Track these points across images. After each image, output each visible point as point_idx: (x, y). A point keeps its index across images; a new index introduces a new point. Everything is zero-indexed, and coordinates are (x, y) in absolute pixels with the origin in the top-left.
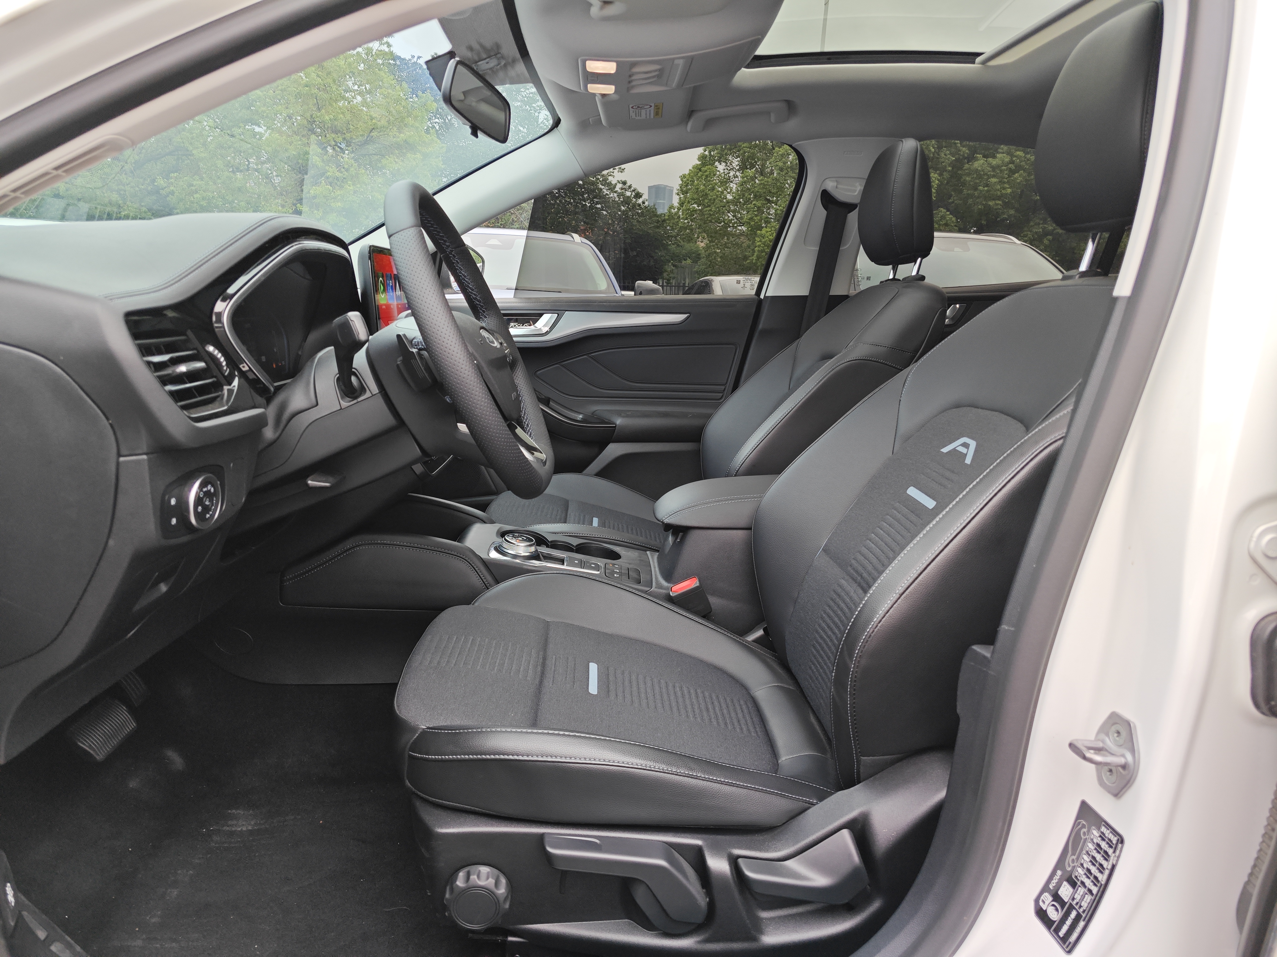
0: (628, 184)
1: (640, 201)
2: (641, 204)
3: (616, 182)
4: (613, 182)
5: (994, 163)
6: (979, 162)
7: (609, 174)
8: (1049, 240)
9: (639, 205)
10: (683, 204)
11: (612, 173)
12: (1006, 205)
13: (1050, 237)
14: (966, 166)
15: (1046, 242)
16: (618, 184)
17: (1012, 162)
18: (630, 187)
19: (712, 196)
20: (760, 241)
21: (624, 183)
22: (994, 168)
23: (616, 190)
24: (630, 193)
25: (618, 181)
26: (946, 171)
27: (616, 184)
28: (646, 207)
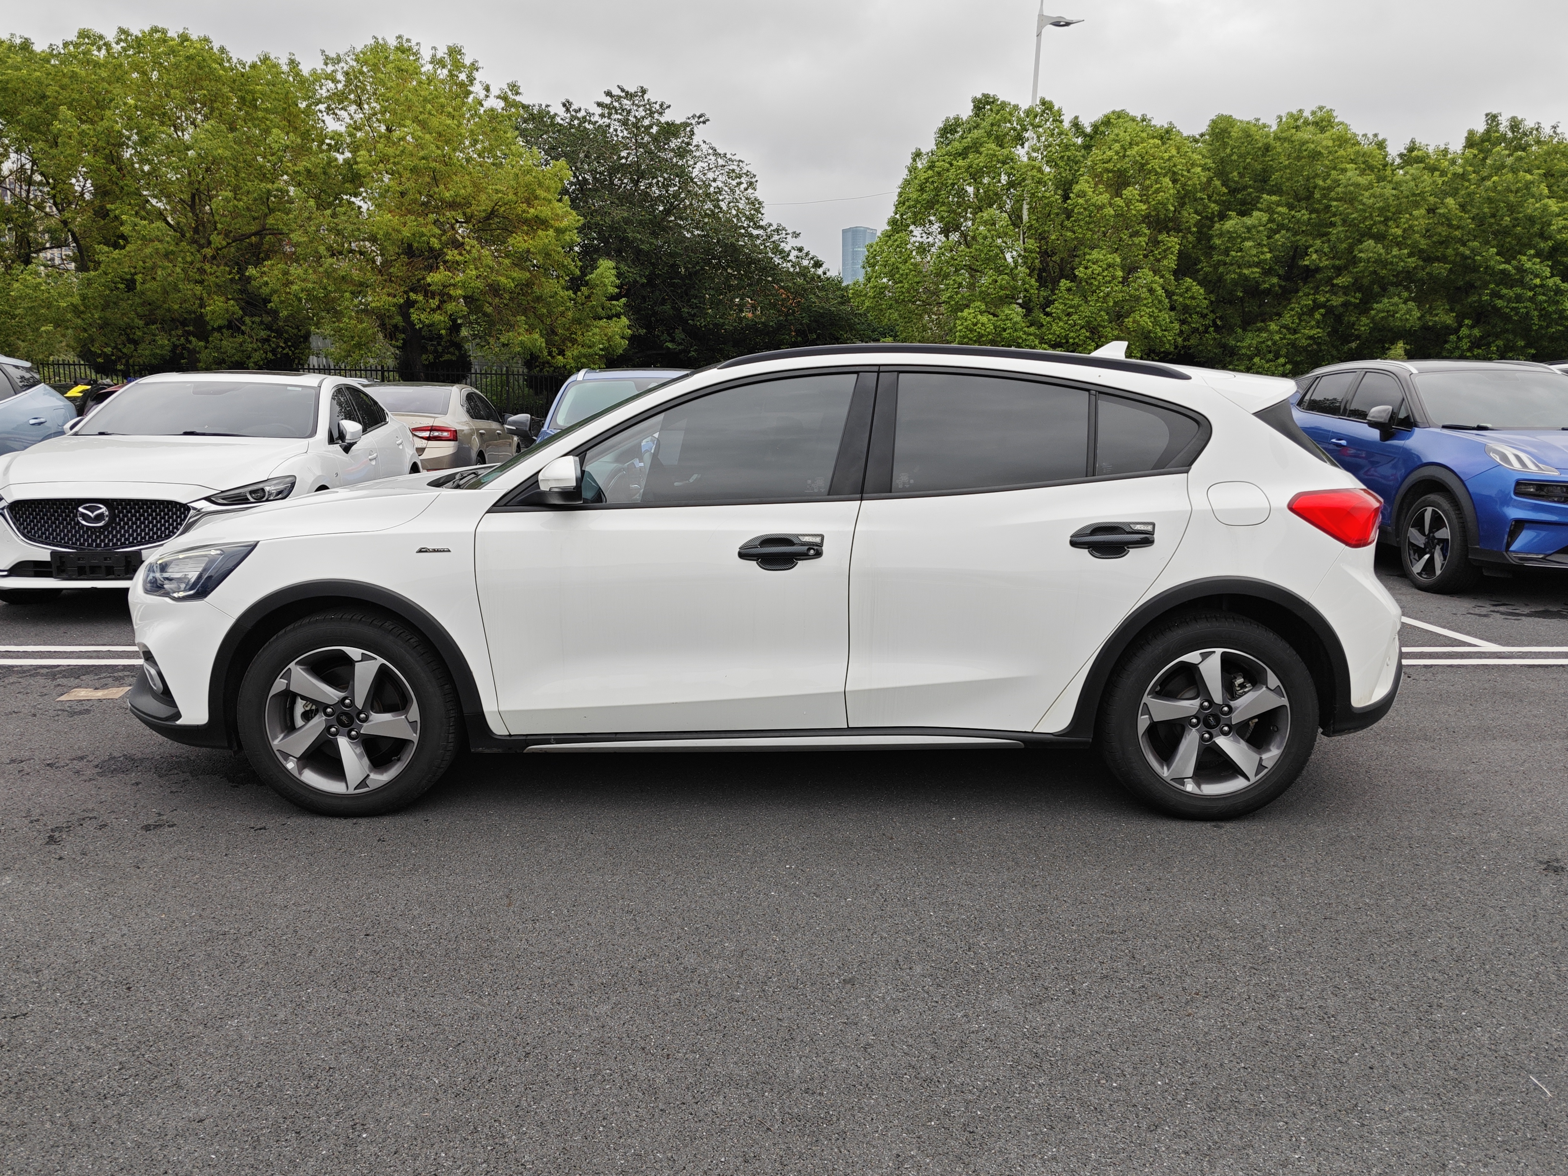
0: (805, 251)
1: (820, 271)
2: (822, 275)
3: (790, 249)
4: (787, 249)
5: (1250, 222)
6: (1231, 222)
7: (781, 240)
8: (1322, 315)
9: (819, 277)
10: (870, 279)
11: (785, 239)
12: (1268, 272)
13: (1322, 311)
14: (1217, 226)
15: (1317, 316)
16: (792, 251)
17: (1271, 220)
18: (807, 254)
20: (962, 324)
21: (800, 250)
22: (1249, 230)
23: (790, 258)
24: (808, 262)
25: (792, 247)
26: (1190, 232)
27: (790, 251)
28: (828, 279)
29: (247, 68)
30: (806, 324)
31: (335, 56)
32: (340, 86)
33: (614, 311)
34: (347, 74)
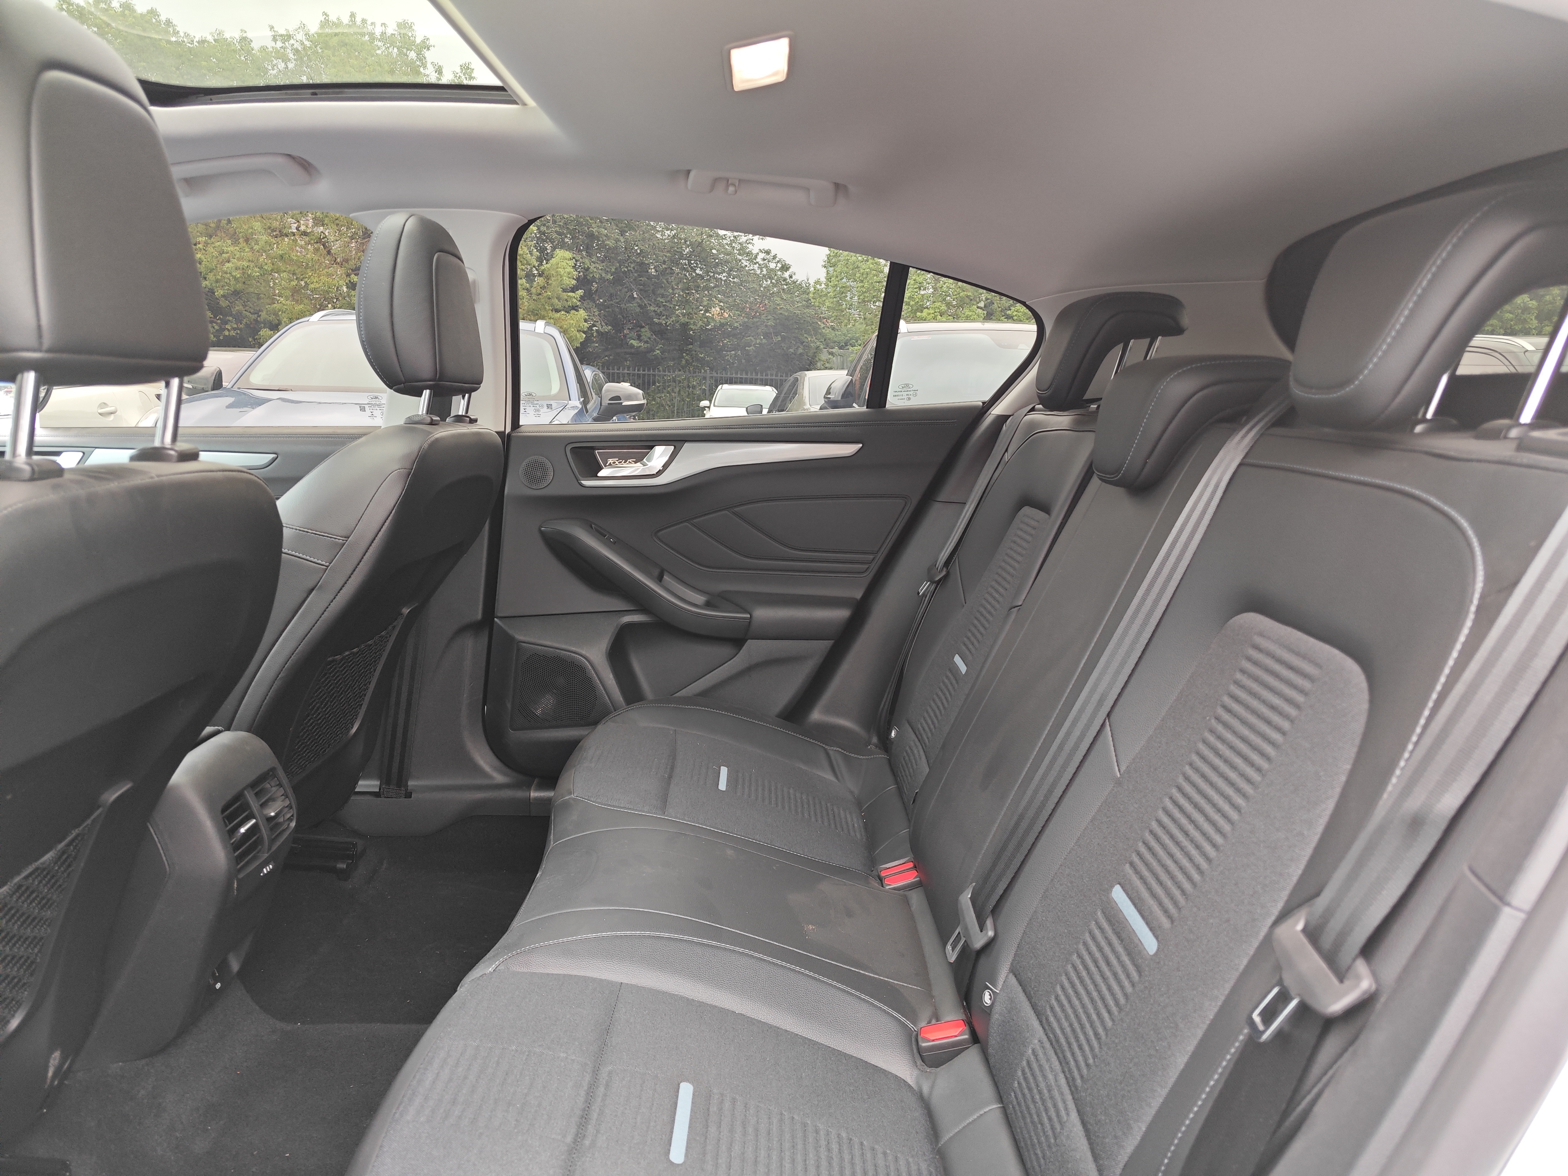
0: (772, 254)
1: (786, 275)
2: (788, 278)
3: (758, 251)
4: (755, 252)
7: (748, 242)
9: (785, 280)
10: (830, 279)
11: (751, 241)
16: (760, 254)
18: (775, 257)
19: (864, 270)
21: (768, 252)
23: (757, 260)
24: (775, 265)
25: (760, 249)
27: (758, 253)
28: (794, 282)
29: (195, 43)
30: (771, 326)
31: (284, 33)
32: (291, 65)
33: (570, 303)
34: (296, 51)
